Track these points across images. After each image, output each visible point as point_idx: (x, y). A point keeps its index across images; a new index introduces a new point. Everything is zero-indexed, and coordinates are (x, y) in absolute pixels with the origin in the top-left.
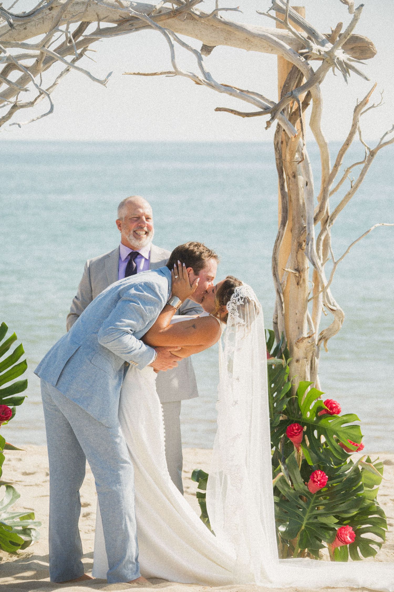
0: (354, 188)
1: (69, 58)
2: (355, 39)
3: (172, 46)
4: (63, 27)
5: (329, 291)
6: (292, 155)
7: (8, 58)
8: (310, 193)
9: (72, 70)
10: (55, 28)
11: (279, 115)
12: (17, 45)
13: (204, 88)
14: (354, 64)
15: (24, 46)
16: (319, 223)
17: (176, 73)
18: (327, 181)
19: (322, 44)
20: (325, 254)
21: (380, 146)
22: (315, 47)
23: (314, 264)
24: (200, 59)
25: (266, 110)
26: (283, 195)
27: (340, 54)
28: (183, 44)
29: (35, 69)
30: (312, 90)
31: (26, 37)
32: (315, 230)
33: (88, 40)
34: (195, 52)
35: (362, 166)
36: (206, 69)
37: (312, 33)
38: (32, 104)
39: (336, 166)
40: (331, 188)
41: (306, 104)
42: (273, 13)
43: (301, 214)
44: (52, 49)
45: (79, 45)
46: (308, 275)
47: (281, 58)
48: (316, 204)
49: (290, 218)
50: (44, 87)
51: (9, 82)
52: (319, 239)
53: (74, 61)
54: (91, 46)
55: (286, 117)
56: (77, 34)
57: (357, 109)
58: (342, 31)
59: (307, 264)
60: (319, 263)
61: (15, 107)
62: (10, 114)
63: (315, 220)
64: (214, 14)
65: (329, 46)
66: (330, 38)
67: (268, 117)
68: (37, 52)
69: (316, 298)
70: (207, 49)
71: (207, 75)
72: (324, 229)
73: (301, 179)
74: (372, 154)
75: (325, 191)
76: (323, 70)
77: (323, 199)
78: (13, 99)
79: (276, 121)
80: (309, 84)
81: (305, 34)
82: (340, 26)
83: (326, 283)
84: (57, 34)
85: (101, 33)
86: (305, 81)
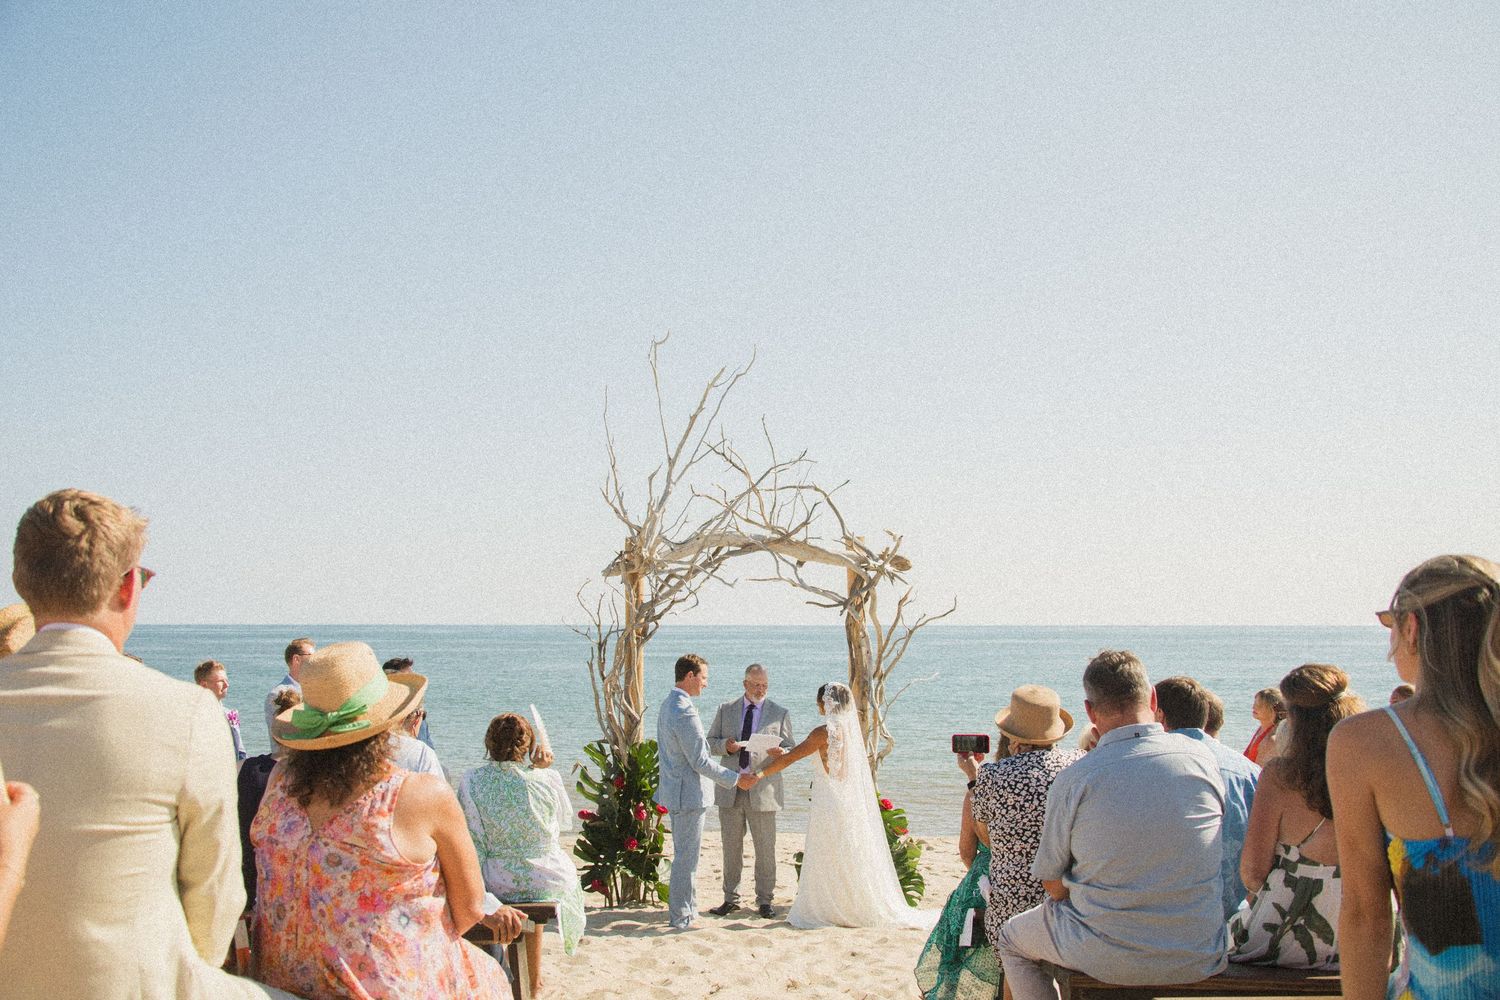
0: (899, 655)
1: (709, 570)
2: (897, 558)
3: (777, 562)
4: (705, 550)
5: (883, 725)
6: (858, 632)
7: (670, 571)
8: (870, 658)
9: (711, 578)
10: (700, 551)
11: (849, 606)
12: (676, 562)
13: (798, 588)
14: (898, 574)
15: (680, 562)
16: (877, 678)
17: (781, 579)
18: (881, 650)
19: (877, 560)
20: (881, 700)
21: (916, 627)
22: (872, 562)
23: (873, 706)
24: (796, 570)
25: (840, 603)
26: (852, 659)
27: (888, 567)
28: (784, 560)
29: (687, 578)
30: (871, 591)
31: (682, 557)
32: (874, 683)
33: (722, 558)
34: (793, 565)
35: (904, 641)
36: (800, 576)
37: (870, 554)
38: (684, 600)
39: (888, 640)
40: (884, 655)
41: (866, 599)
42: (844, 540)
43: (865, 672)
44: (698, 564)
45: (716, 561)
46: (870, 714)
47: (849, 570)
48: (874, 665)
49: (857, 675)
50: (692, 589)
51: (670, 586)
52: (876, 690)
53: (712, 572)
54: (723, 562)
55: (853, 608)
56: (714, 555)
57: (900, 603)
58: (889, 553)
59: (869, 706)
60: (877, 706)
61: (673, 602)
62: (670, 606)
63: (874, 677)
64: (805, 541)
65: (881, 562)
66: (882, 557)
67: (842, 607)
68: (688, 566)
69: (874, 729)
70: (800, 564)
71: (801, 581)
72: (880, 682)
73: (864, 650)
74: (911, 632)
75: (880, 657)
76: (877, 577)
77: (879, 662)
78: (672, 597)
79: (846, 611)
80: (867, 587)
81: (865, 555)
82: (887, 549)
83: (881, 719)
84: (701, 555)
85: (730, 553)
86: (865, 584)
